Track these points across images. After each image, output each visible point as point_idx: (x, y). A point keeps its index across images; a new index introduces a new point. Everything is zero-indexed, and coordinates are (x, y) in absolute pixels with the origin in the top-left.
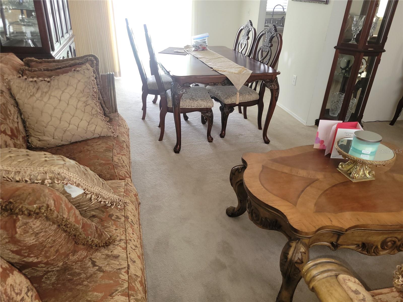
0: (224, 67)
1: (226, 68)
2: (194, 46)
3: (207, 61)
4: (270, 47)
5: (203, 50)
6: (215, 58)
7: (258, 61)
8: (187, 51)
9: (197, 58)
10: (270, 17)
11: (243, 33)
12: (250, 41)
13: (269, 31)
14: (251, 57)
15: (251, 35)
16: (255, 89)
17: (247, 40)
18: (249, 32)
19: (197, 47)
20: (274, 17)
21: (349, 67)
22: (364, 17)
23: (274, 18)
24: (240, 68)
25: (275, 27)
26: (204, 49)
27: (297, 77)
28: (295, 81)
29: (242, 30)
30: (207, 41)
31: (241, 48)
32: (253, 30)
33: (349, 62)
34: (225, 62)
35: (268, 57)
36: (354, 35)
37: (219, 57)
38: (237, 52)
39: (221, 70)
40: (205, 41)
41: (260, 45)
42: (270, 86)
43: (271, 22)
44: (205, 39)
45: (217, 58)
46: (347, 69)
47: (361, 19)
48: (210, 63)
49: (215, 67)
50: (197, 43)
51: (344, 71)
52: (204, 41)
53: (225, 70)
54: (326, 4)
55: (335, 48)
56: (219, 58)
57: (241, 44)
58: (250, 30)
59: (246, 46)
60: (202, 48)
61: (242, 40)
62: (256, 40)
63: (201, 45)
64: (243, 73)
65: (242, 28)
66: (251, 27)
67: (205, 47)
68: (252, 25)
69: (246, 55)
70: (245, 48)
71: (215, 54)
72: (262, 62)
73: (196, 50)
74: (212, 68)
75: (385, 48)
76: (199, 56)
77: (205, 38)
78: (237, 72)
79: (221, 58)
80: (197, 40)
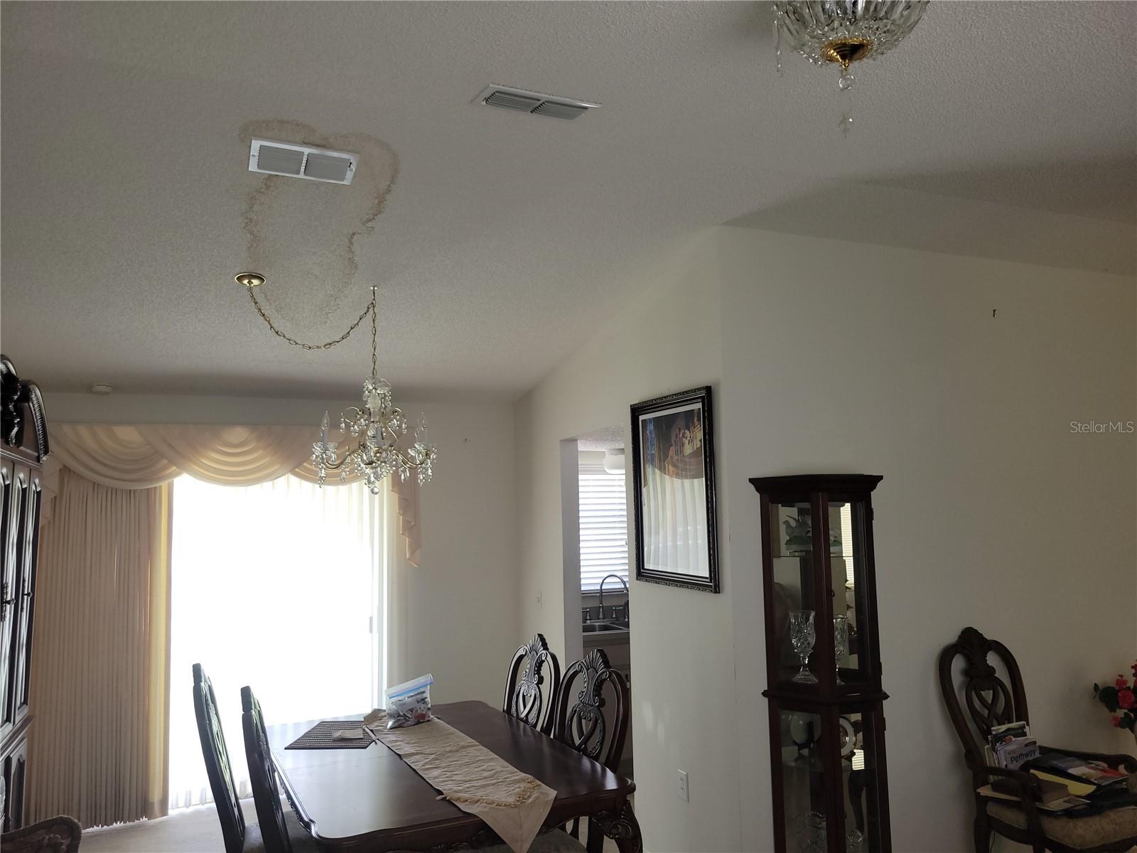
0: (475, 783)
1: (484, 786)
2: (391, 716)
3: (426, 764)
4: (598, 706)
5: (418, 723)
6: (451, 752)
7: (572, 745)
8: (371, 731)
9: (399, 755)
10: (596, 604)
11: (527, 665)
12: (547, 688)
13: (591, 666)
14: (552, 737)
15: (547, 671)
16: (575, 833)
17: (537, 684)
18: (539, 664)
19: (399, 716)
20: (606, 603)
21: (815, 739)
22: (813, 614)
23: (604, 605)
24: (523, 780)
25: (603, 655)
26: (421, 720)
27: (687, 775)
28: (685, 789)
29: (521, 657)
30: (428, 696)
31: (525, 707)
32: (549, 658)
33: (810, 727)
34: (479, 764)
35: (597, 737)
36: (804, 658)
37: (463, 744)
38: (514, 719)
39: (467, 795)
40: (425, 695)
41: (573, 701)
42: (614, 831)
43: (601, 616)
44: (424, 692)
45: (457, 751)
46: (812, 746)
47: (807, 619)
48: (436, 773)
49: (447, 788)
50: (401, 705)
51: (805, 752)
52: (419, 696)
53: (480, 794)
54: (716, 592)
55: (764, 694)
56: (464, 747)
57: (524, 696)
58: (543, 659)
59: (536, 703)
60: (416, 717)
61: (526, 687)
62: (562, 687)
63: (411, 710)
64: (531, 800)
65: (521, 652)
66: (544, 652)
67: (424, 712)
68: (545, 646)
69: (538, 728)
70: (536, 707)
71: (452, 734)
72: (583, 750)
73: (397, 724)
74: (442, 794)
75: (885, 688)
76: (405, 749)
77: (421, 690)
78: (511, 800)
79: (468, 747)
80: (400, 698)
